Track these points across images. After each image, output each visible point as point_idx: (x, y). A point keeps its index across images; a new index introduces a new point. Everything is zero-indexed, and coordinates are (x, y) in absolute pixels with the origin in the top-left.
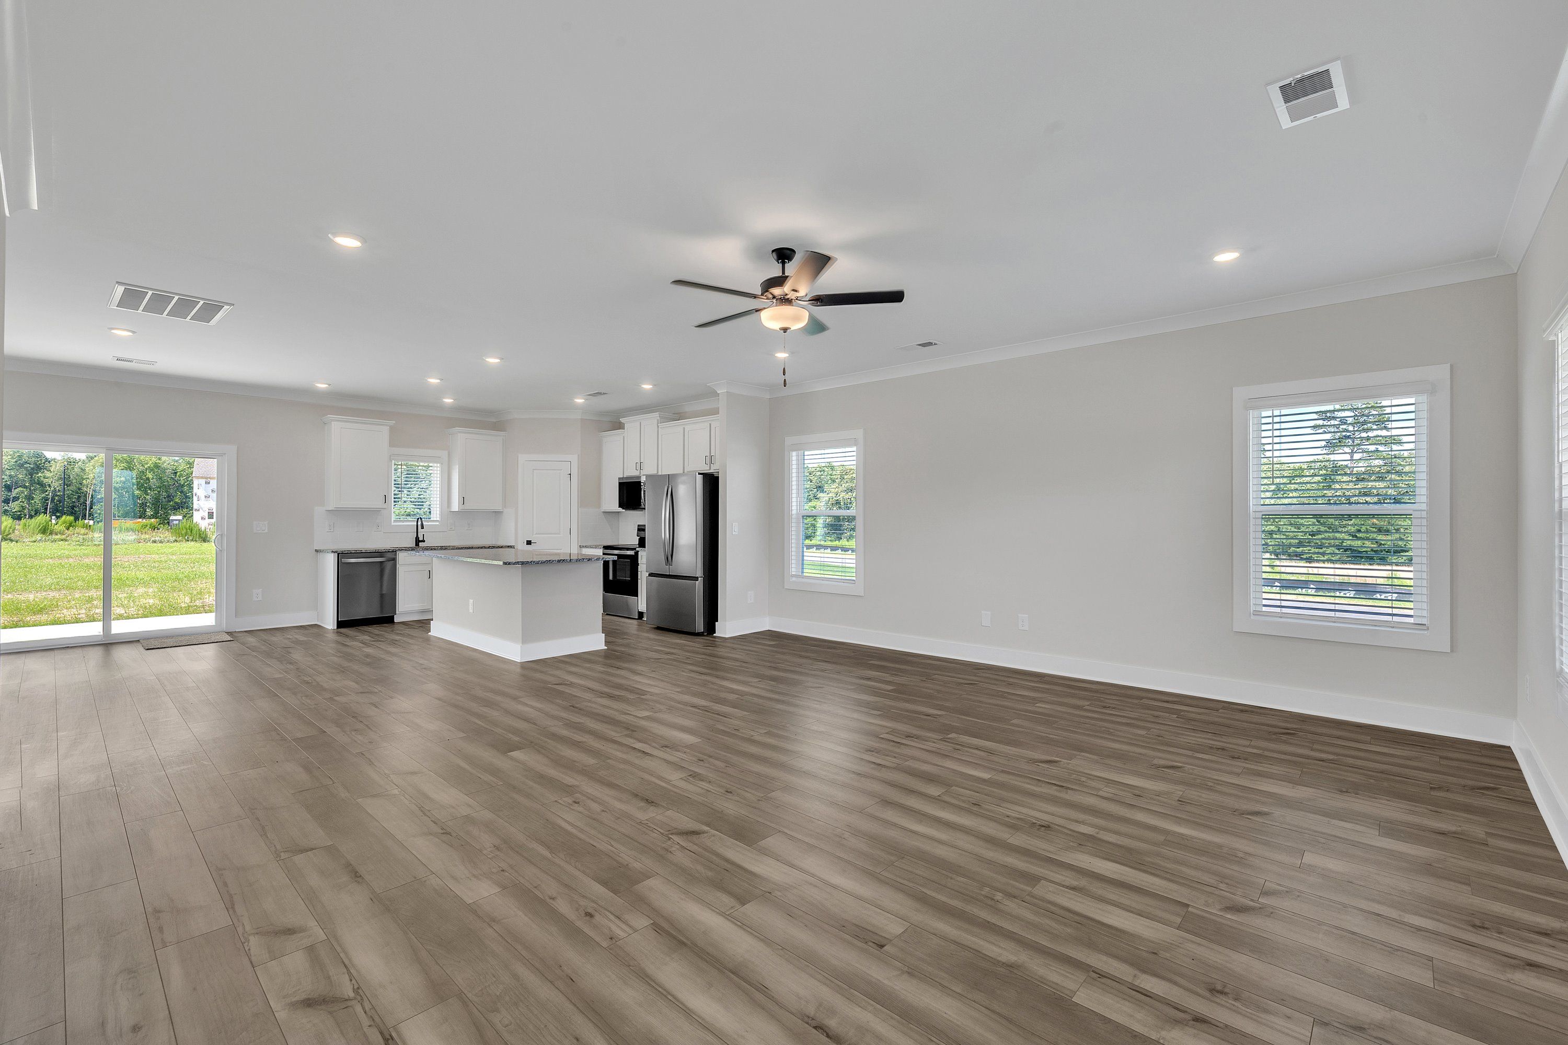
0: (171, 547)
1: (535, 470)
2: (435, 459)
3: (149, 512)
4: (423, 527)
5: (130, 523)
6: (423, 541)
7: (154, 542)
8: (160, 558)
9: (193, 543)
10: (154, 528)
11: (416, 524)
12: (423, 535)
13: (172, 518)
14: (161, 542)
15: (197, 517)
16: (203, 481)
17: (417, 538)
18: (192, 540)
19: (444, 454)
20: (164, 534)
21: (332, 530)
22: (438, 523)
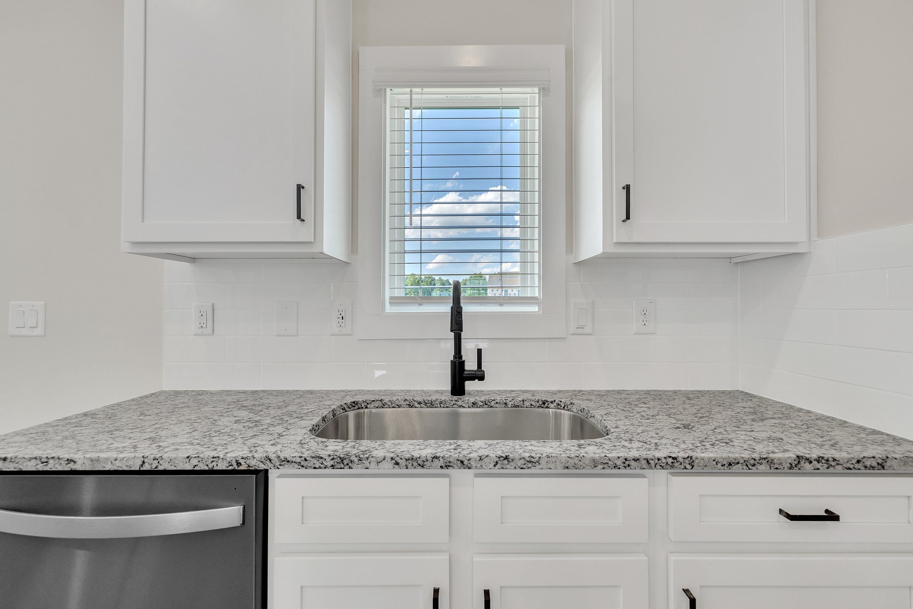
21: (209, 330)
22: (536, 309)
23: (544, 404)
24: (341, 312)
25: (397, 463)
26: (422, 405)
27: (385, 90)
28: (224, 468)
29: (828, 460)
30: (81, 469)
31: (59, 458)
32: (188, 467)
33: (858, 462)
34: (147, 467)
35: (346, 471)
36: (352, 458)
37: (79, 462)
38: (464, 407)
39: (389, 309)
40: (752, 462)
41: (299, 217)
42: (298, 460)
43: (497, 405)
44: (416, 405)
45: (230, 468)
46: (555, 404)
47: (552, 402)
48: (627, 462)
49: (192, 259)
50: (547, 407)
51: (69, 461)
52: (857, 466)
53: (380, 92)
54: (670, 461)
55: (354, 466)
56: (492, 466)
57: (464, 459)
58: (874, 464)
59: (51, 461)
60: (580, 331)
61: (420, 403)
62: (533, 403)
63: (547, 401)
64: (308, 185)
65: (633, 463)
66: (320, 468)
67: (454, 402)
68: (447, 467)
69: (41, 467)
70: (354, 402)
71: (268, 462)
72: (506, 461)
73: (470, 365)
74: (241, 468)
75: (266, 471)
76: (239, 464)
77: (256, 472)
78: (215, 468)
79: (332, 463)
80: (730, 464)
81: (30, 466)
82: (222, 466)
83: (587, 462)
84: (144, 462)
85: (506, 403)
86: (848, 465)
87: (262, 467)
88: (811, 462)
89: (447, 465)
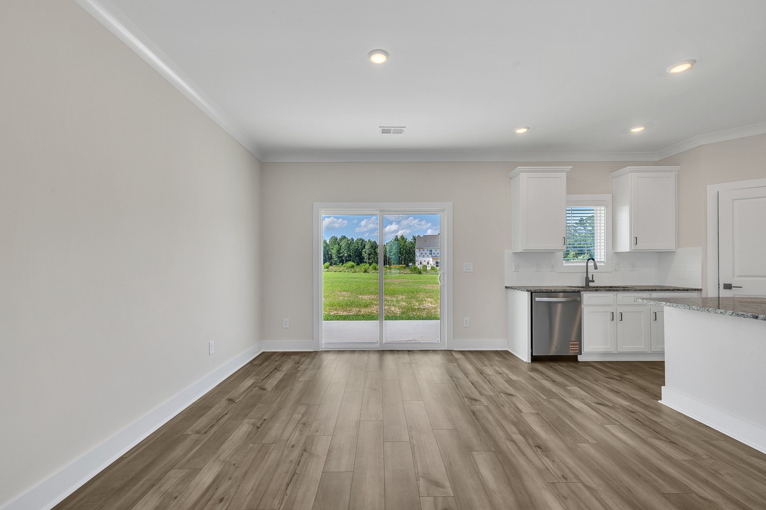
0: (410, 276)
1: (736, 200)
2: (598, 203)
3: (403, 263)
4: (597, 267)
5: (398, 266)
6: (593, 281)
7: (405, 274)
8: (407, 281)
9: (416, 274)
10: (404, 268)
11: (585, 264)
12: (593, 275)
13: (410, 264)
14: (407, 274)
15: (417, 265)
16: (418, 250)
17: (587, 278)
18: (416, 273)
19: (608, 197)
20: (407, 271)
21: (517, 270)
22: (603, 264)
25: (606, 290)
34: (564, 291)
39: (564, 264)
51: (551, 290)
60: (615, 270)
73: (591, 279)
76: (579, 291)
85: (598, 286)
89: (614, 291)
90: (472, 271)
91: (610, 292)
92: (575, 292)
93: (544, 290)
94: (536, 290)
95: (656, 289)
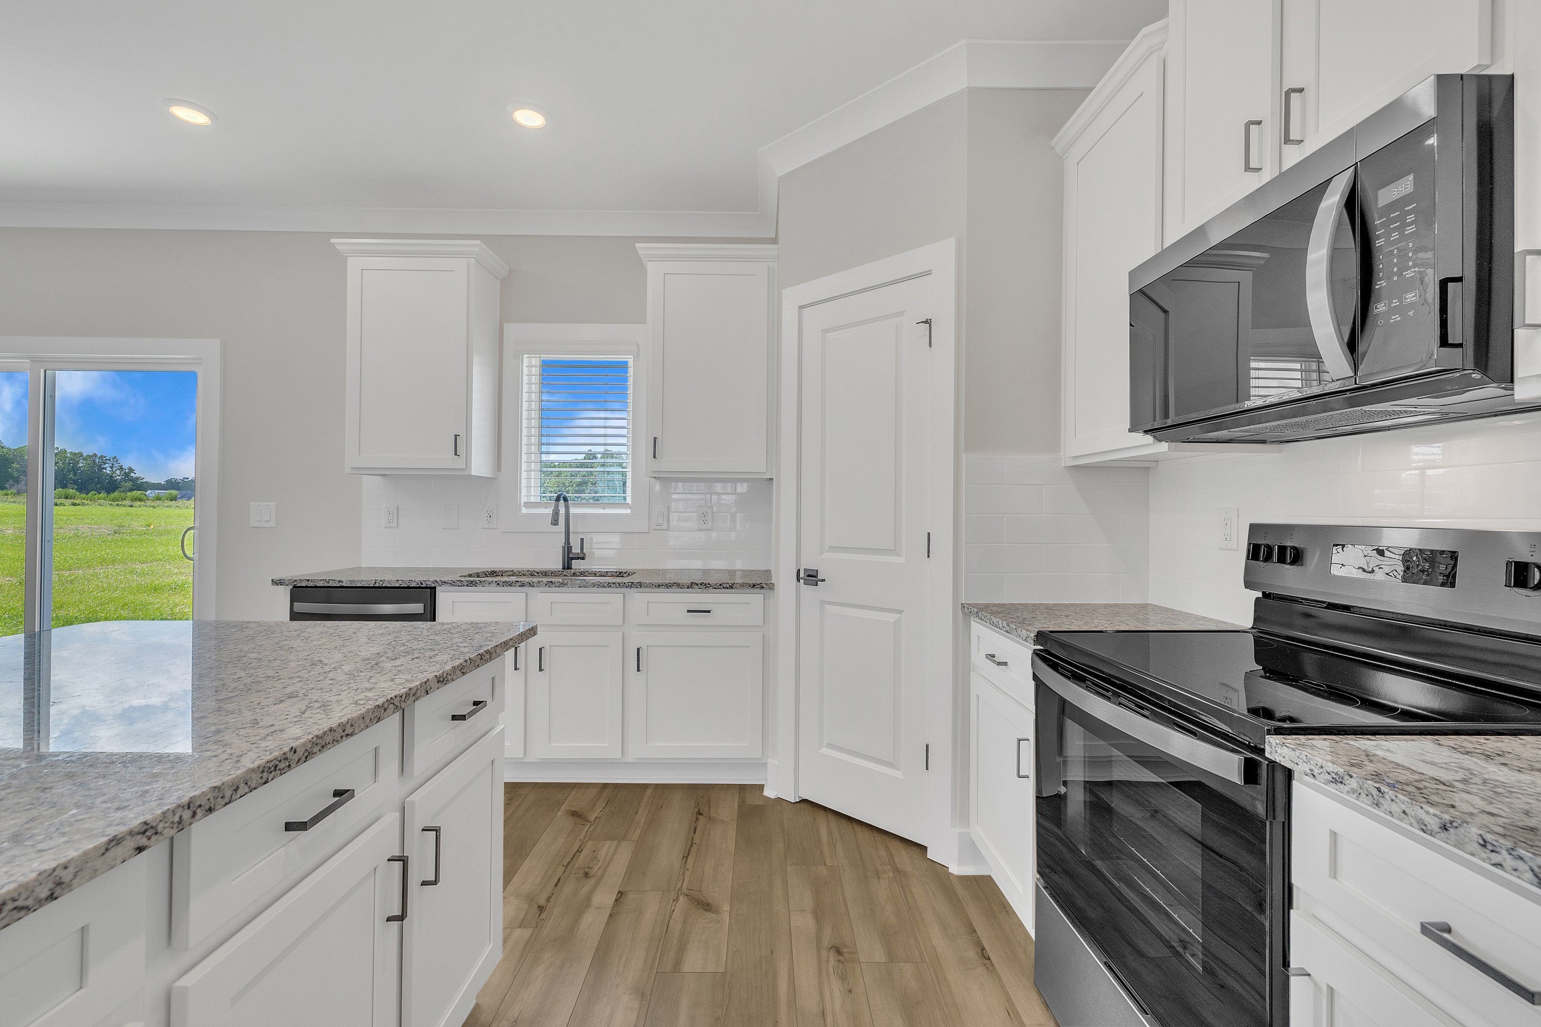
1: (828, 331)
6: (581, 557)
17: (568, 548)
21: (395, 524)
22: (628, 511)
23: (620, 574)
24: (489, 513)
25: (498, 584)
26: (539, 575)
27: (523, 356)
28: (415, 586)
29: (706, 584)
30: (345, 585)
31: (334, 580)
32: (397, 585)
33: (720, 585)
34: (377, 585)
35: (474, 588)
36: (477, 582)
37: (345, 582)
38: (567, 576)
39: (524, 510)
40: (670, 585)
41: (456, 454)
42: (451, 582)
43: (589, 575)
44: (536, 574)
45: (418, 586)
46: (627, 574)
47: (625, 573)
48: (609, 585)
49: (383, 475)
50: (622, 576)
51: (340, 581)
52: (719, 587)
53: (518, 356)
54: (630, 584)
55: (478, 585)
56: (544, 586)
57: (530, 582)
58: (728, 586)
59: (331, 581)
60: (658, 527)
61: (538, 573)
62: (614, 574)
63: (622, 572)
64: (463, 434)
65: (612, 585)
66: (461, 586)
67: (561, 573)
68: (523, 586)
69: (326, 584)
70: (493, 571)
71: (436, 583)
72: (551, 584)
73: (576, 550)
74: (423, 586)
75: (435, 588)
76: (422, 584)
77: (431, 588)
78: (410, 586)
79: (467, 583)
80: (659, 586)
81: (321, 584)
82: (414, 585)
83: (590, 584)
84: (376, 582)
85: (595, 574)
86: (715, 587)
87: (433, 585)
88: (697, 585)
89: (523, 585)
90: (272, 524)
91: (509, 588)
92: (409, 587)
93: (321, 580)
94: (296, 581)
95: (642, 582)
